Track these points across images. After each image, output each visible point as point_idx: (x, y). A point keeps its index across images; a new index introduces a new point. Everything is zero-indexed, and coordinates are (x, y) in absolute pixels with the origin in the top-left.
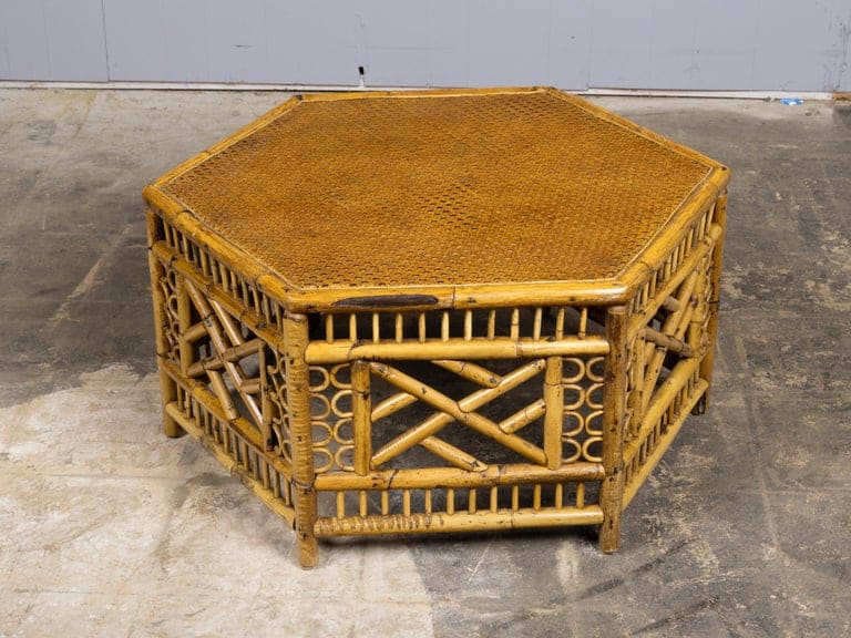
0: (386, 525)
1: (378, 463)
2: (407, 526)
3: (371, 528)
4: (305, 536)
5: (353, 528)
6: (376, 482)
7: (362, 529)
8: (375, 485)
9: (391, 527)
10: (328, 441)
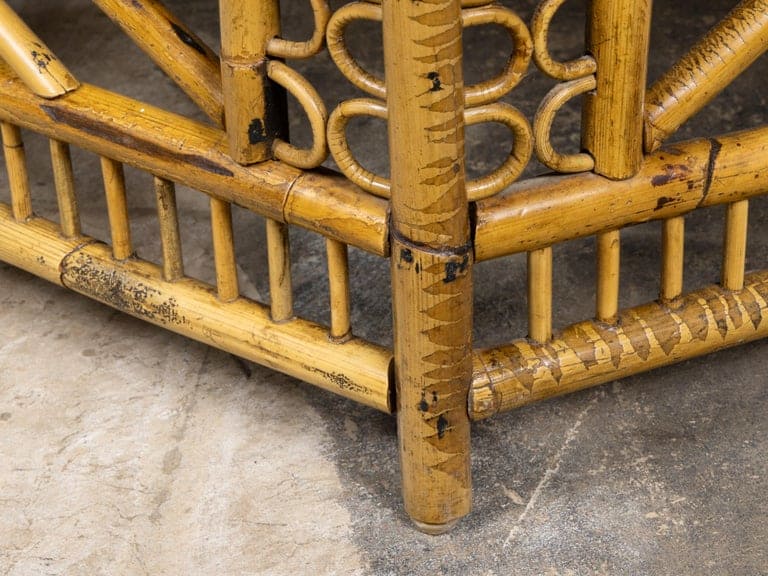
0: (685, 332)
1: (672, 124)
2: (746, 318)
3: (642, 349)
4: (442, 423)
5: (588, 362)
6: (664, 191)
7: (616, 360)
8: (662, 202)
9: (700, 334)
10: (515, 77)
